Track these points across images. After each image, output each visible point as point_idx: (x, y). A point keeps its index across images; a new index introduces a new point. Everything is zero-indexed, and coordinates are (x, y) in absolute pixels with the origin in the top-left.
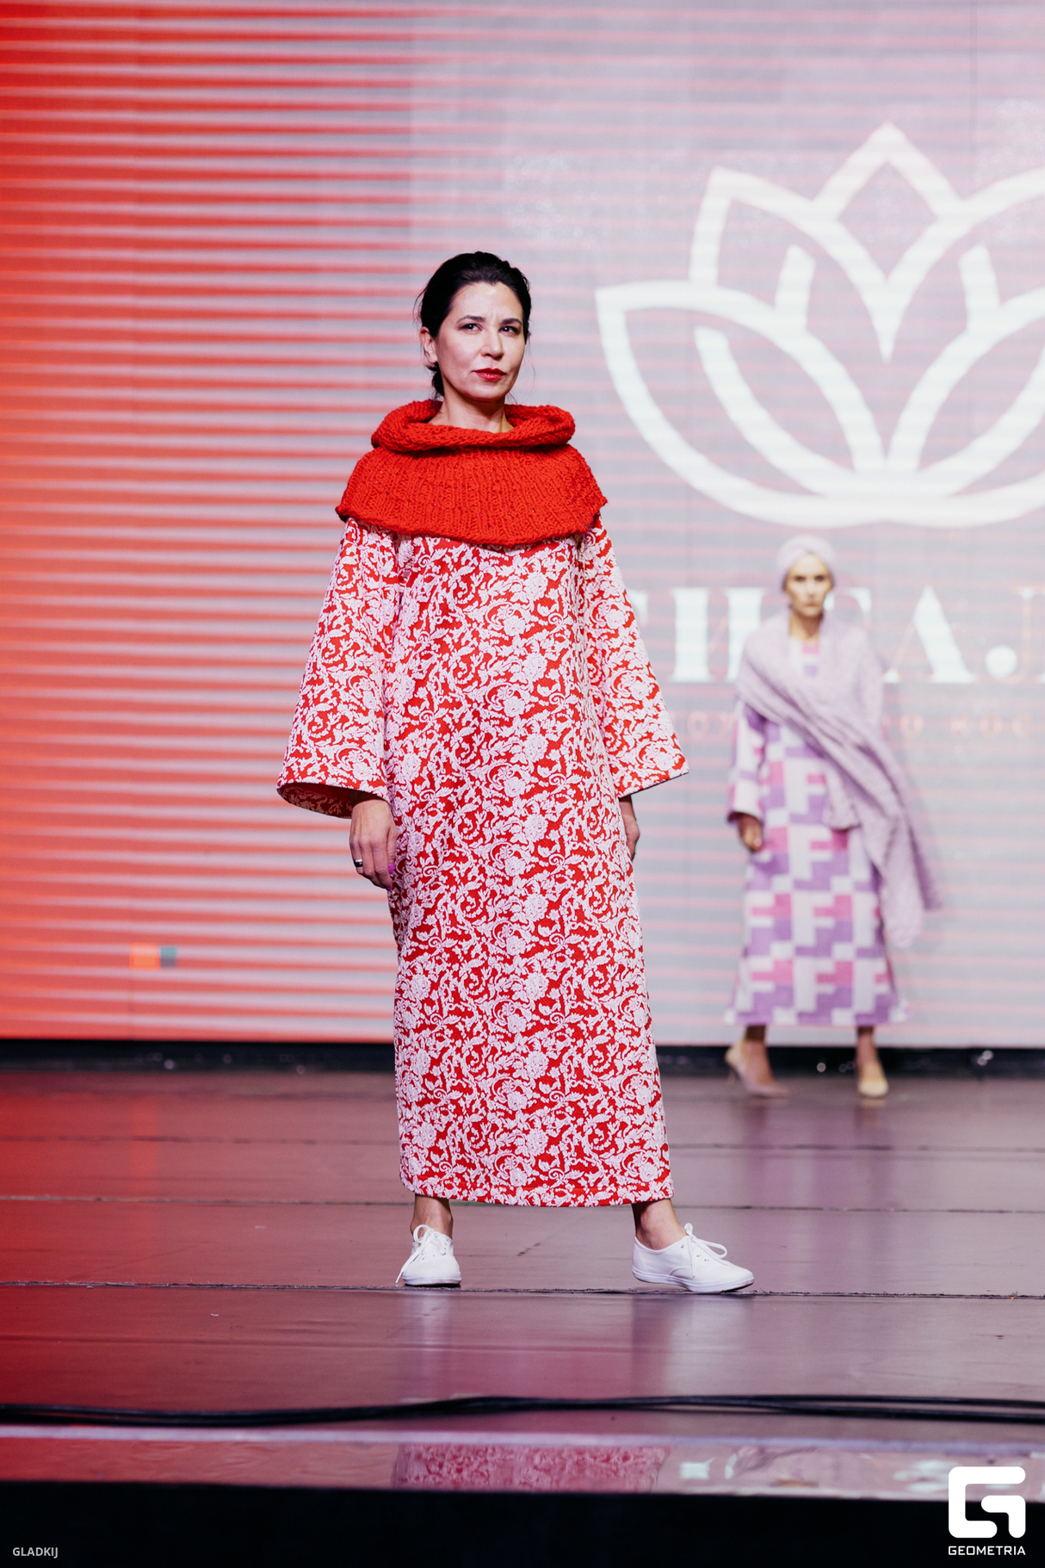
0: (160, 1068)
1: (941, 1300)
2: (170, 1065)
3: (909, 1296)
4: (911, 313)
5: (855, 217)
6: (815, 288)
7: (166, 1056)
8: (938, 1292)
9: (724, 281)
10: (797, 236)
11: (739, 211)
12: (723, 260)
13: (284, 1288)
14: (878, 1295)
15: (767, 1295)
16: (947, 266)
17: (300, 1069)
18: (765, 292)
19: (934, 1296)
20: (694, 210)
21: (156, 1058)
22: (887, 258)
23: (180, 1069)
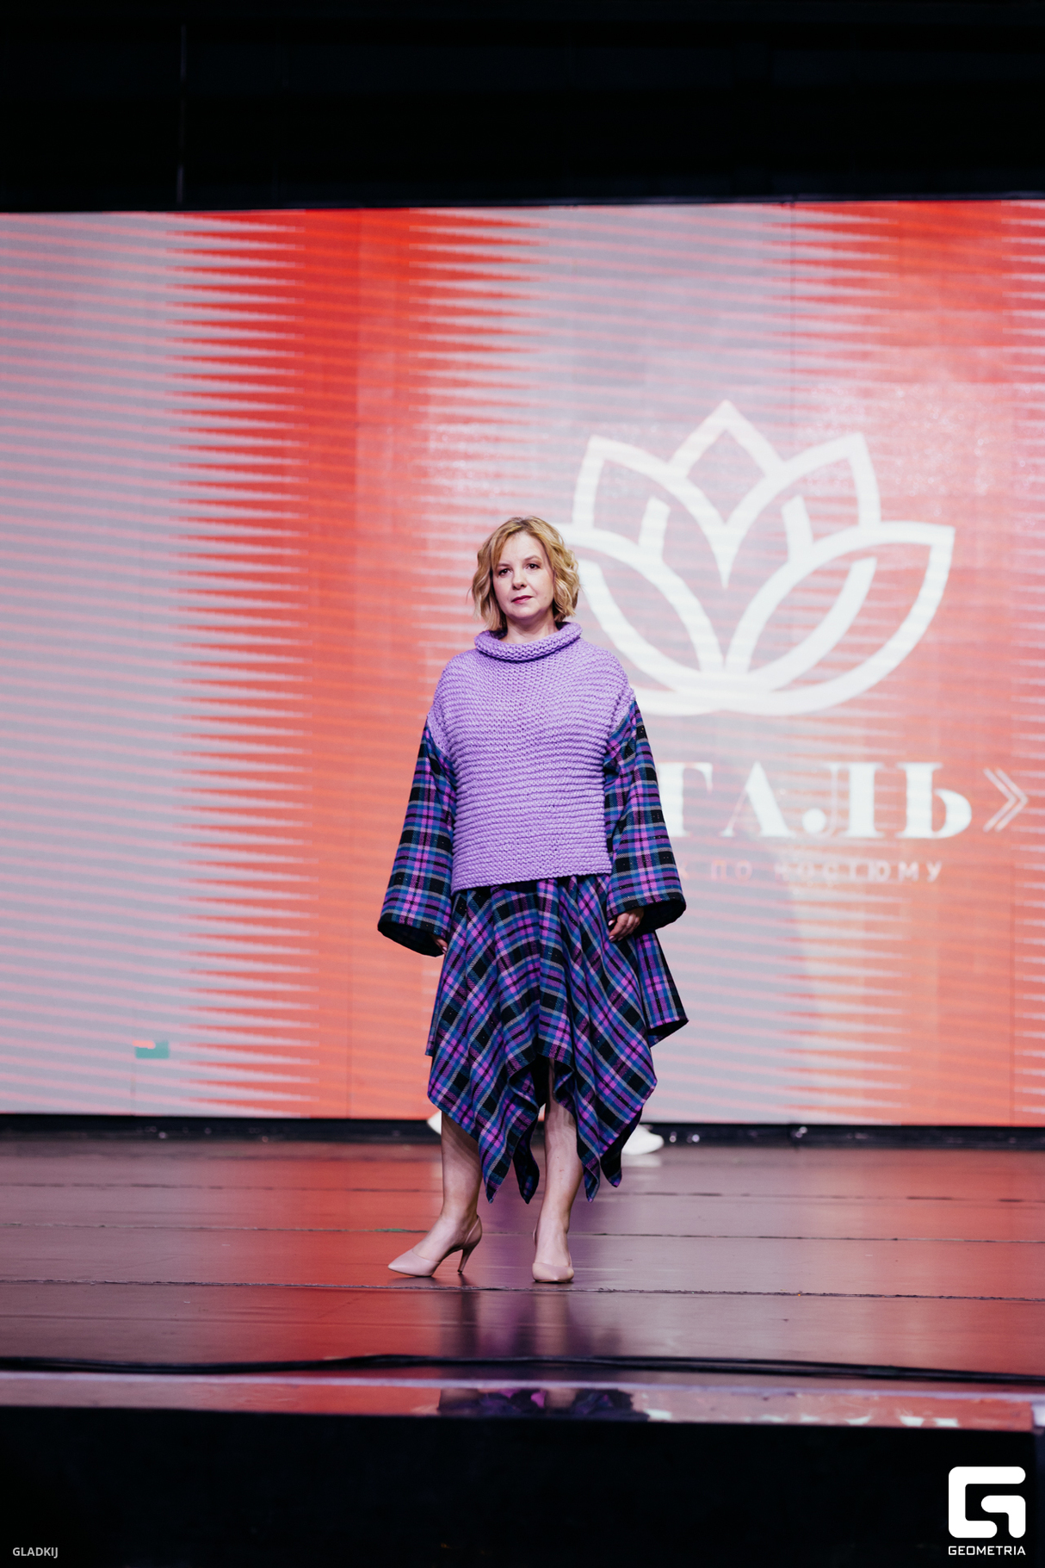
0: (155, 1138)
1: (745, 1296)
2: (163, 1135)
3: (720, 1293)
4: (745, 545)
5: (700, 474)
6: (669, 535)
7: (161, 1129)
8: (742, 1290)
9: (598, 523)
10: (654, 488)
11: (611, 470)
12: (598, 507)
13: (241, 1285)
14: (696, 1292)
15: (610, 1291)
16: (772, 511)
17: (265, 1139)
18: (632, 532)
19: (739, 1293)
20: (576, 468)
21: (153, 1129)
22: (726, 506)
23: (171, 1139)
